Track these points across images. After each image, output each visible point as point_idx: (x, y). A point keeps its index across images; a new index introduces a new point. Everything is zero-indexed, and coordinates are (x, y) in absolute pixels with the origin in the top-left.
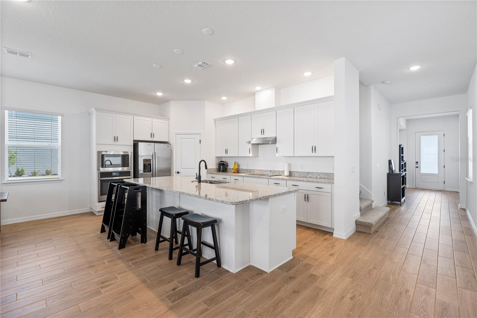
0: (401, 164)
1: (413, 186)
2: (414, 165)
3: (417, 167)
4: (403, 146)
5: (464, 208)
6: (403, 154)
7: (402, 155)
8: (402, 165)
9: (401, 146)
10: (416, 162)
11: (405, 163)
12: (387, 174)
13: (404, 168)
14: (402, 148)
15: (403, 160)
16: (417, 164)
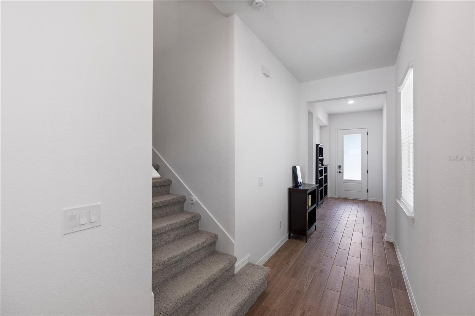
0: (319, 169)
1: (335, 195)
2: (337, 169)
3: (340, 172)
4: (323, 146)
5: (392, 241)
6: (322, 156)
7: (319, 158)
8: (321, 171)
9: (319, 146)
10: (339, 166)
11: (326, 168)
12: (288, 189)
13: (324, 175)
14: (321, 149)
15: (322, 164)
16: (339, 169)
